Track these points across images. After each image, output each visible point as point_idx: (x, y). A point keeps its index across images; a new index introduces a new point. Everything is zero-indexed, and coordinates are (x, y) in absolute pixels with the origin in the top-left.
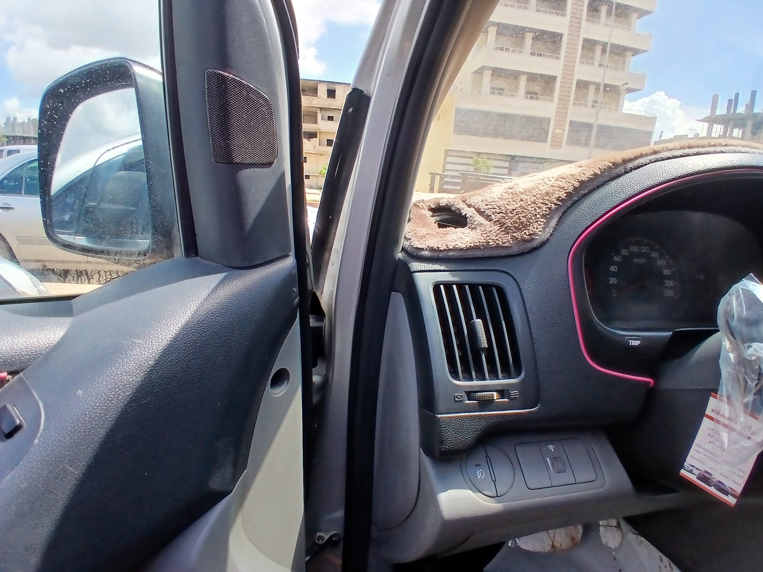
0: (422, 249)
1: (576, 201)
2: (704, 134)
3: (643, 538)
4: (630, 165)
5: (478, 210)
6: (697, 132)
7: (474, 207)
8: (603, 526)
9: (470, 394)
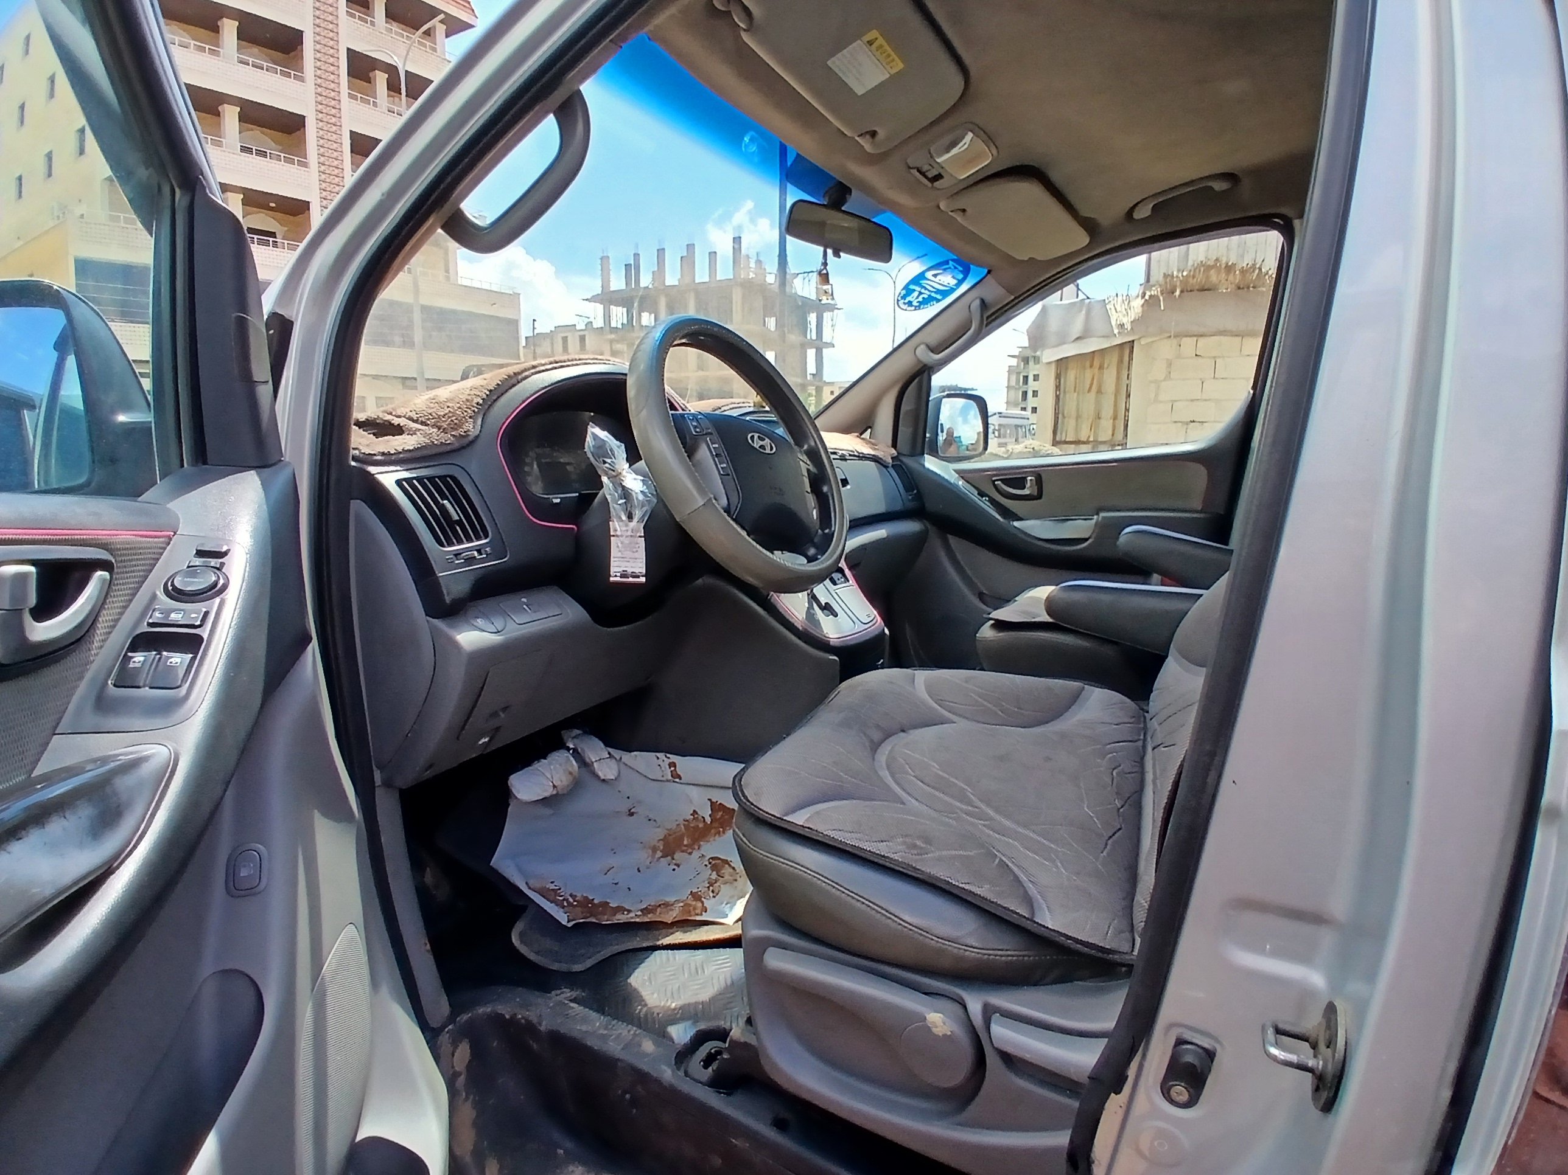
0: (375, 455)
1: (491, 405)
2: (599, 323)
3: (635, 753)
4: (520, 377)
5: (411, 419)
6: (589, 320)
7: (404, 417)
8: (596, 761)
9: (457, 555)
